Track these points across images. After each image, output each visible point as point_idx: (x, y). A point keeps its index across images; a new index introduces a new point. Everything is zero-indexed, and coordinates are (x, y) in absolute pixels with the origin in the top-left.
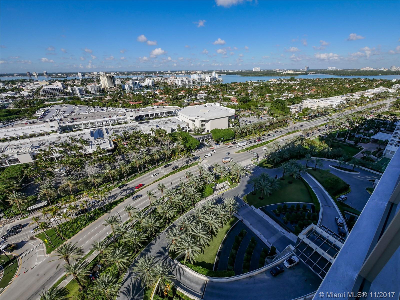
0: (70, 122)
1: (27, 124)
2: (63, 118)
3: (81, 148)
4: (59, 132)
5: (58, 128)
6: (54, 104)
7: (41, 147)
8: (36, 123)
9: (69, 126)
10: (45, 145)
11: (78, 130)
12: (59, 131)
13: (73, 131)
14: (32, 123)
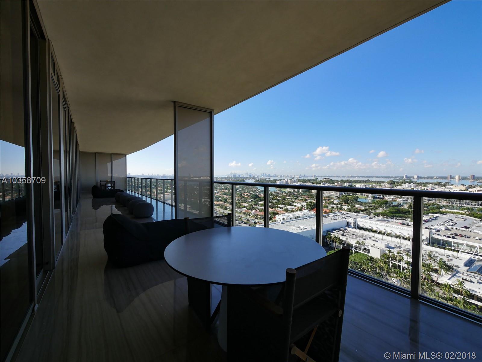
0: (449, 237)
1: (401, 224)
2: (444, 229)
3: (436, 271)
4: (426, 243)
5: (427, 238)
6: (450, 213)
7: (395, 249)
8: (409, 225)
9: (443, 240)
10: (400, 249)
11: (451, 250)
12: (427, 241)
13: (444, 249)
14: (405, 225)
